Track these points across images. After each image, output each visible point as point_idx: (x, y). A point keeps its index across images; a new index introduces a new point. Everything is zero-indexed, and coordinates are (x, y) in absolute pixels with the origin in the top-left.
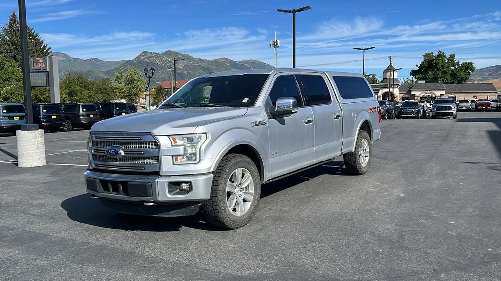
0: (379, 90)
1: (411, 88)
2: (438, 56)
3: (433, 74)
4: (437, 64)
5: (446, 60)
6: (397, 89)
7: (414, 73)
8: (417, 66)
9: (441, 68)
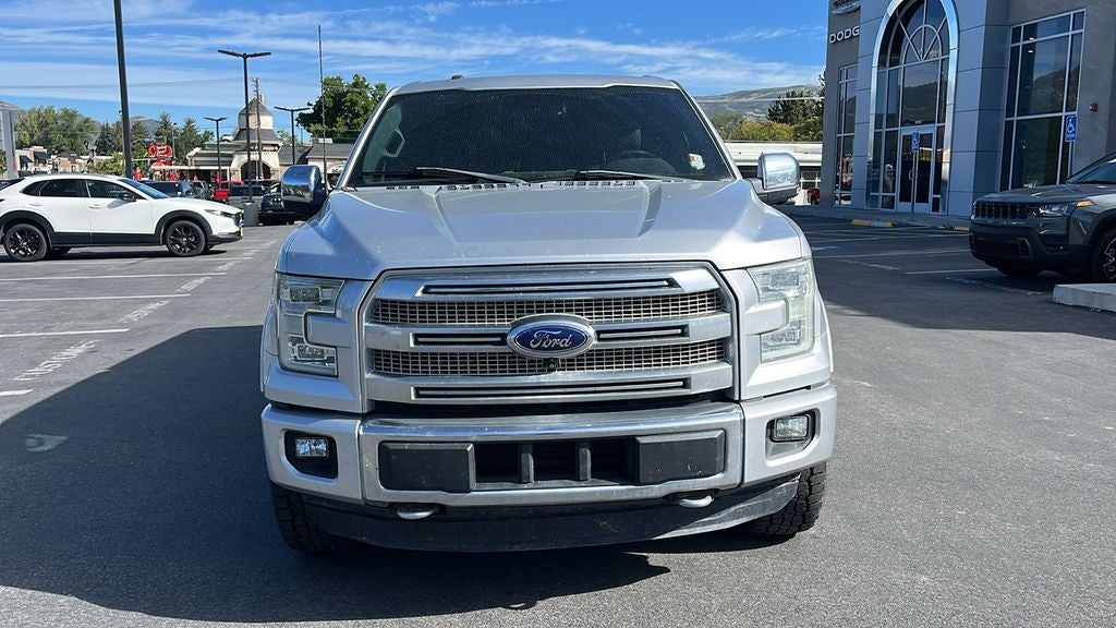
0: (231, 156)
1: (307, 153)
2: (355, 85)
3: (347, 124)
4: (354, 103)
5: (369, 95)
6: (275, 156)
7: (305, 120)
8: (309, 104)
9: (362, 112)
